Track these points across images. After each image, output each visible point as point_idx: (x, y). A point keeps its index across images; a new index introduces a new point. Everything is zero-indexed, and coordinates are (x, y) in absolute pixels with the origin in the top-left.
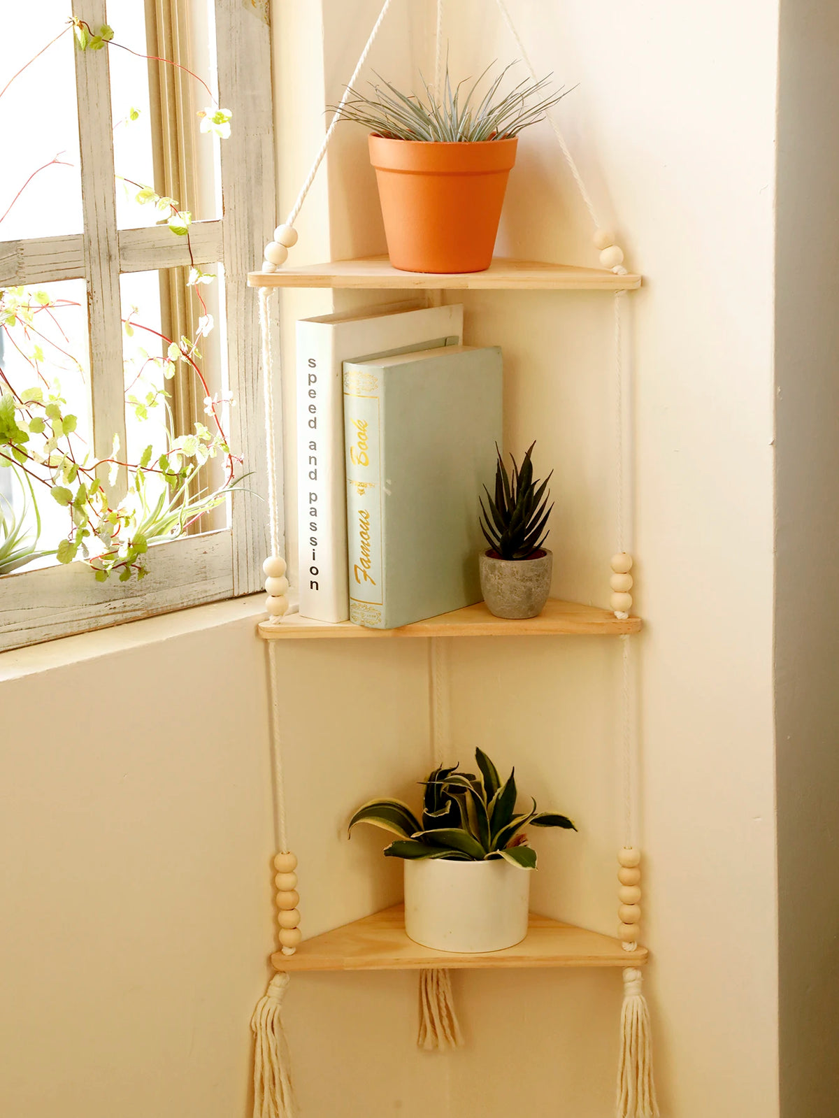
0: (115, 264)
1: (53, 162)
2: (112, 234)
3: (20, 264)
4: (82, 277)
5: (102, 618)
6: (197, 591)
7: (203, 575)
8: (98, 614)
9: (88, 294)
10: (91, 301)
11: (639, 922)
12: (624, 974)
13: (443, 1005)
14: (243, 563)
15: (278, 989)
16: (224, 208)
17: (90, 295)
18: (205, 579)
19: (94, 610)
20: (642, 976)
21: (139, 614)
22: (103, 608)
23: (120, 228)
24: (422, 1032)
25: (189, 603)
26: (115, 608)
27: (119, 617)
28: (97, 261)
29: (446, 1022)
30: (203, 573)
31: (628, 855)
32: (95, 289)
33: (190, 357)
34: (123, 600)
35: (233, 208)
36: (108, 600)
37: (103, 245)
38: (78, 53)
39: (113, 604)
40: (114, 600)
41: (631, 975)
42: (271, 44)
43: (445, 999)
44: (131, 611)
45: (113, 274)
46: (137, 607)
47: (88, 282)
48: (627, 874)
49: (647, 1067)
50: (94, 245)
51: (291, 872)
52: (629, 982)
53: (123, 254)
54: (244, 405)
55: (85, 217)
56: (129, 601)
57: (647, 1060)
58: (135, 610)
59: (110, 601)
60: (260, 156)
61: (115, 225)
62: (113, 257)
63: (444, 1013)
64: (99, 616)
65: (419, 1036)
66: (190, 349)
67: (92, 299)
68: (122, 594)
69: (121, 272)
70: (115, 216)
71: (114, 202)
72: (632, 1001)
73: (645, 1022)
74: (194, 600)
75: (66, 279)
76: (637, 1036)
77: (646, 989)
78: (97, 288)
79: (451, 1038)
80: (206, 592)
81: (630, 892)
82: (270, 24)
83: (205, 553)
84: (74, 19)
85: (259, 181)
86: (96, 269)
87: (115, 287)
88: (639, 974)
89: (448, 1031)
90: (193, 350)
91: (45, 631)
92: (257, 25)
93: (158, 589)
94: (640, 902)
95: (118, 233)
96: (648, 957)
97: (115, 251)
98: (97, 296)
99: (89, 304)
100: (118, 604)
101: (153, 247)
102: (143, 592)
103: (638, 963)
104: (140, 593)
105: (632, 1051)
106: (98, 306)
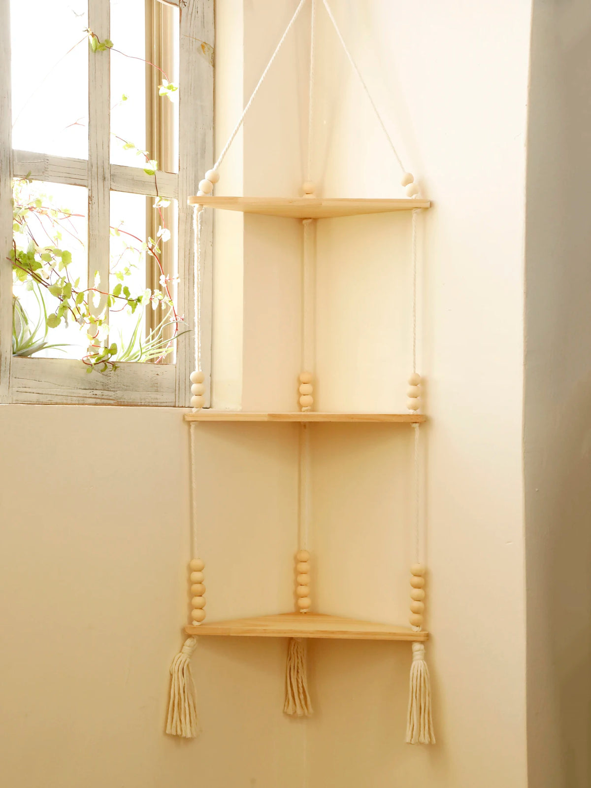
0: (107, 183)
1: (76, 124)
2: (106, 166)
3: (45, 168)
4: (85, 186)
5: (88, 399)
6: (151, 396)
7: (156, 388)
8: (85, 396)
9: (89, 197)
10: (90, 202)
11: (422, 612)
12: (413, 646)
13: (300, 685)
14: (182, 387)
15: (189, 648)
16: (179, 167)
17: (90, 198)
18: (157, 391)
19: (83, 393)
20: (425, 648)
21: (112, 402)
22: (88, 393)
23: (112, 162)
24: (286, 704)
25: (146, 404)
26: (96, 395)
27: (98, 401)
28: (96, 179)
29: (302, 696)
30: (155, 387)
31: (416, 567)
32: (93, 195)
33: (154, 251)
34: (102, 391)
35: (185, 168)
36: (92, 388)
37: (100, 170)
38: (91, 53)
39: (95, 392)
40: (96, 390)
41: (417, 647)
42: (214, 78)
43: (302, 682)
44: (107, 399)
45: (106, 189)
46: (111, 398)
47: (89, 190)
48: (416, 580)
49: (427, 708)
50: (94, 169)
51: (200, 571)
52: (416, 651)
53: (113, 179)
54: (187, 289)
55: (90, 150)
56: (106, 393)
57: (427, 705)
58: (109, 399)
59: (93, 389)
60: (204, 141)
61: (109, 160)
62: (106, 179)
63: (301, 691)
64: (86, 397)
65: (285, 706)
66: (153, 246)
67: (91, 200)
68: (101, 387)
69: (111, 189)
70: (109, 155)
71: (109, 147)
72: (418, 663)
73: (426, 678)
74: (149, 402)
75: (75, 184)
76: (420, 686)
77: (427, 657)
78: (95, 194)
79: (305, 708)
80: (157, 399)
81: (417, 592)
82: (214, 66)
83: (158, 375)
84: (89, 30)
85: (203, 157)
86: (95, 183)
87: (106, 198)
88: (422, 647)
89: (303, 702)
90: (155, 248)
91: (49, 397)
92: (206, 65)
93: (126, 390)
94: (424, 599)
95: (110, 165)
96: (428, 636)
97: (108, 176)
98: (95, 200)
99: (89, 203)
100: (98, 392)
101: (133, 179)
102: (115, 389)
103: (422, 639)
104: (113, 389)
105: (417, 695)
106: (95, 206)
